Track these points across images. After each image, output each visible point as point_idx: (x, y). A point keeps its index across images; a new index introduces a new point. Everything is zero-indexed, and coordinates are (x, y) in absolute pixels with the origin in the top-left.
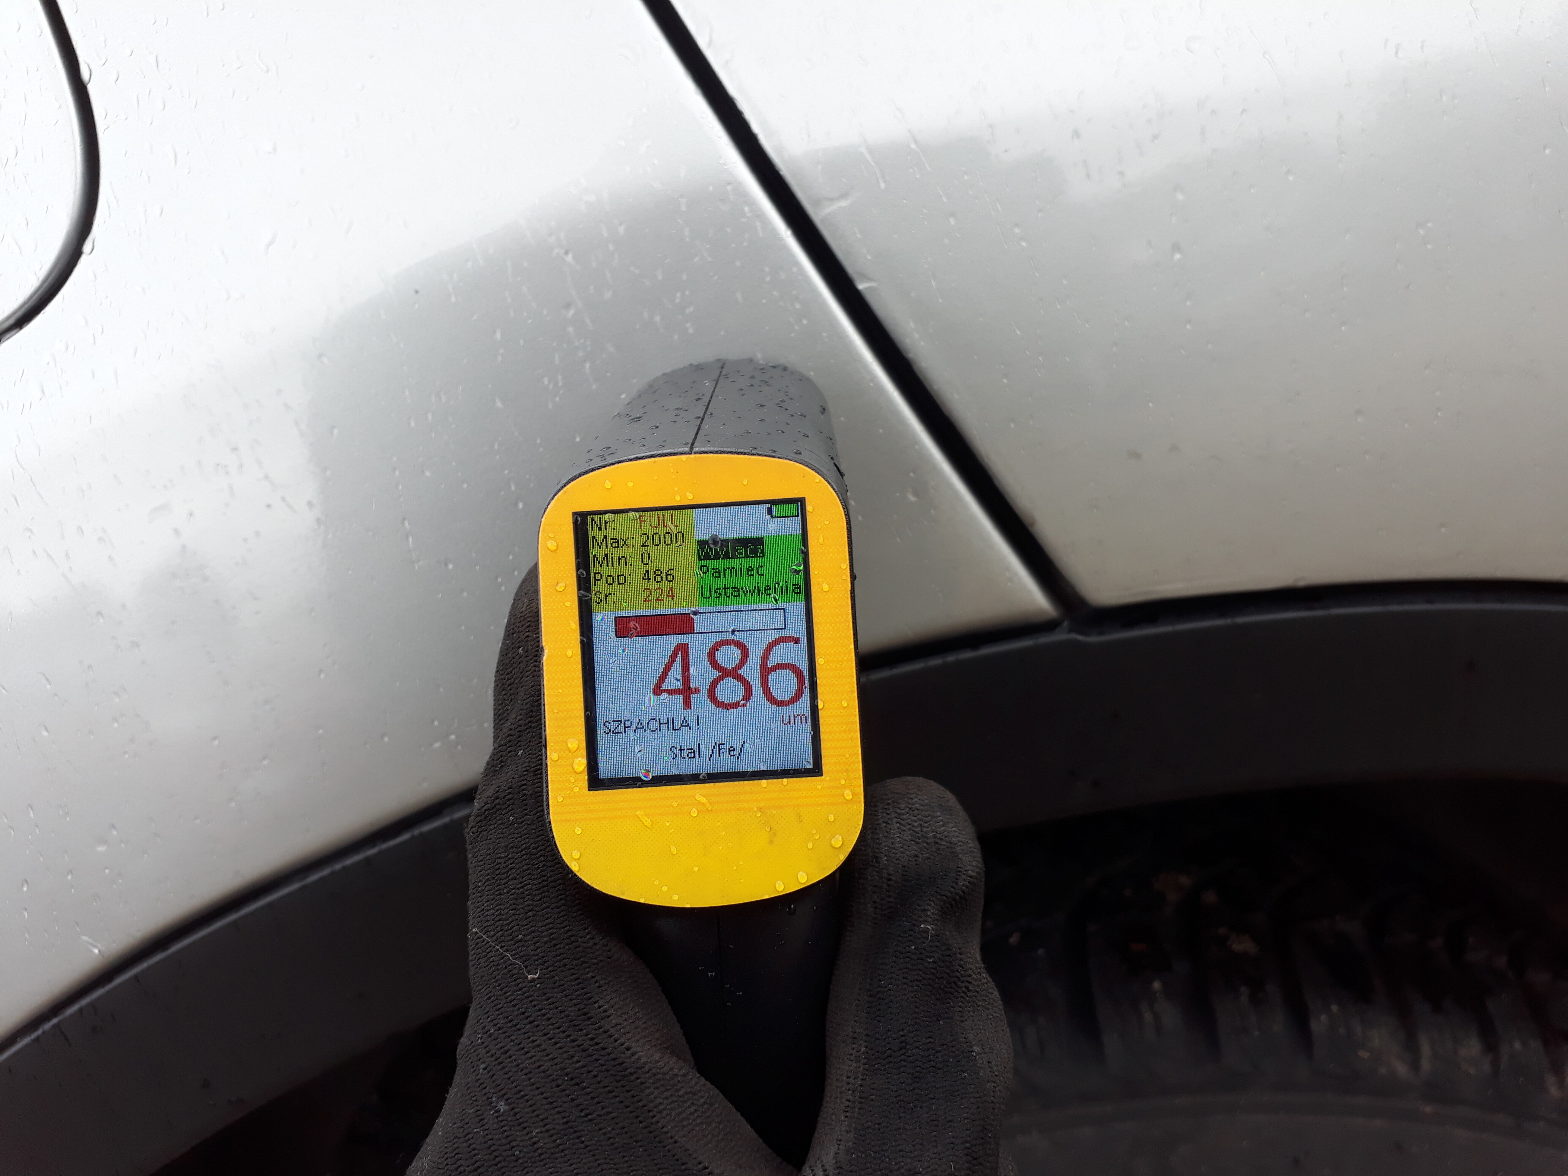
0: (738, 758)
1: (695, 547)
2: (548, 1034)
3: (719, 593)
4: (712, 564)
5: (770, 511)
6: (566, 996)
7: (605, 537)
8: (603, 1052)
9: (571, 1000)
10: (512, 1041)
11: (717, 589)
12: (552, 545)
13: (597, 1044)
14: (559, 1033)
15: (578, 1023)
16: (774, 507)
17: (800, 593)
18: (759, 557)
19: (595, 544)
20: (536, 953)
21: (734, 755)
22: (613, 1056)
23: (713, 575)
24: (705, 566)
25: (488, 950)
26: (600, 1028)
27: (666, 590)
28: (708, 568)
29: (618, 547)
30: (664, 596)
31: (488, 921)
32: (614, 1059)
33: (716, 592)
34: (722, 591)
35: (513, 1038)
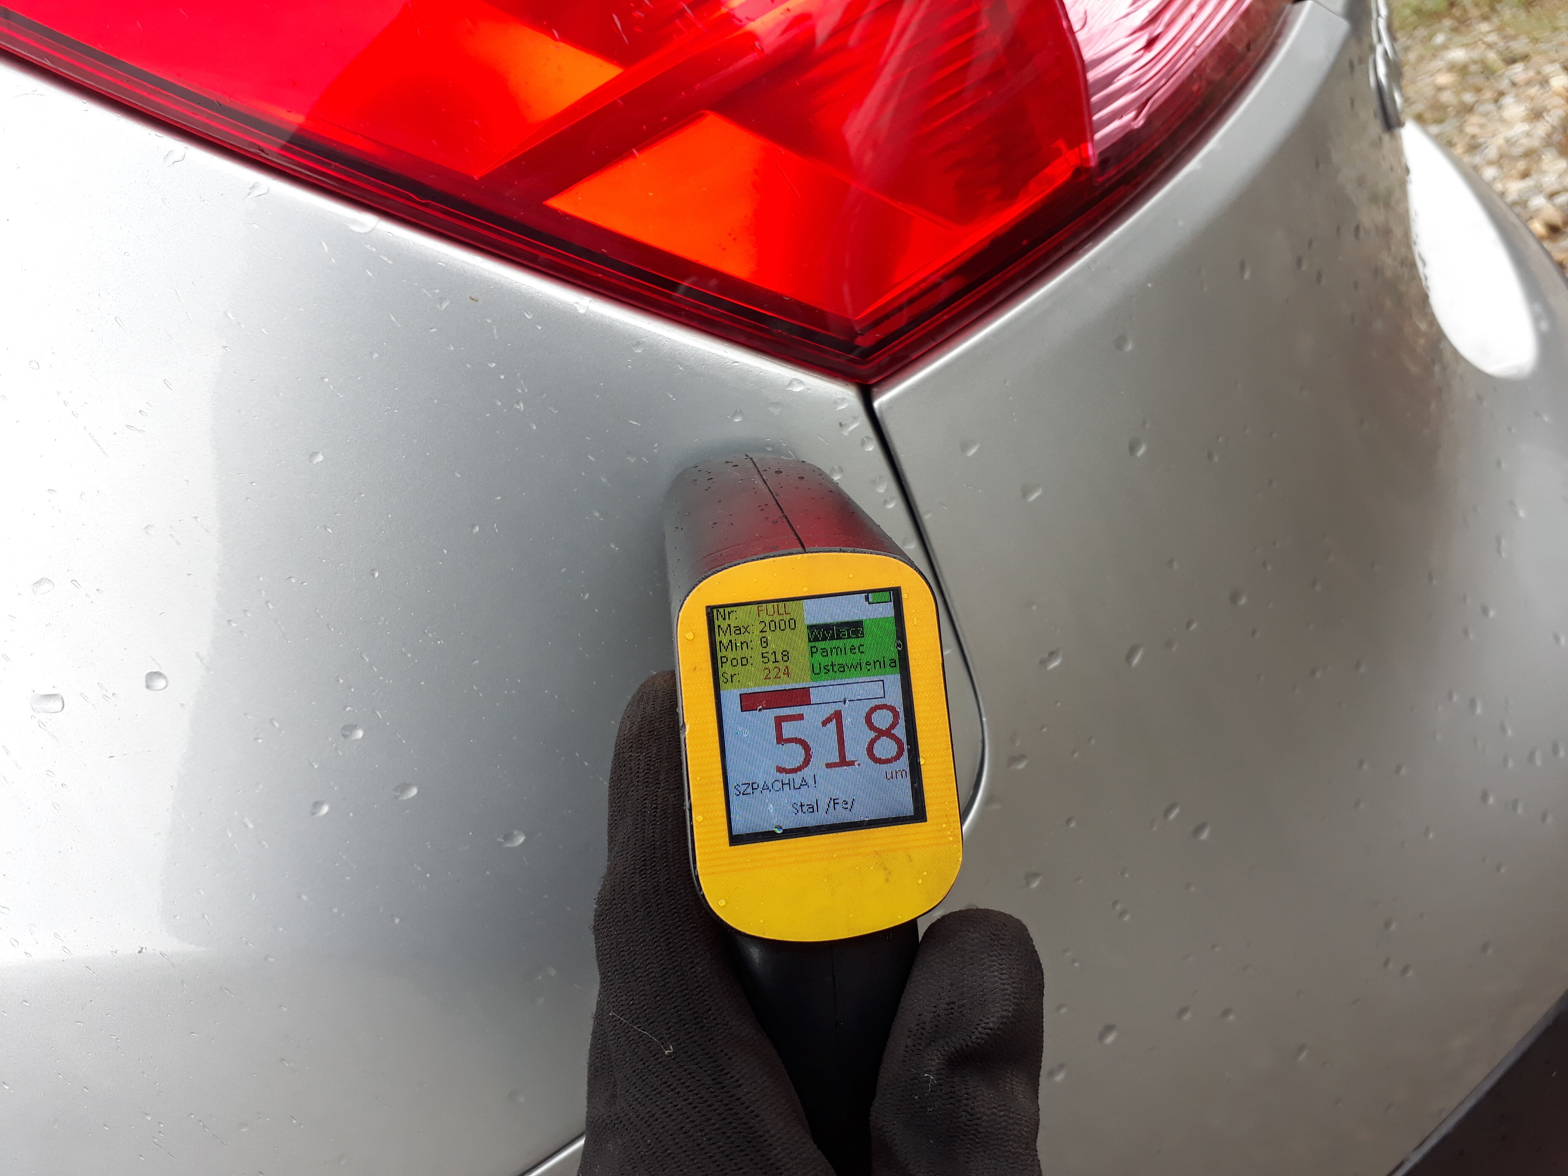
0: (850, 810)
1: (806, 631)
2: (688, 1099)
3: (828, 669)
4: (821, 645)
5: (867, 599)
6: (701, 1068)
7: (729, 625)
8: (736, 1117)
9: (706, 1071)
10: (658, 1106)
11: (826, 666)
12: (690, 636)
13: (731, 1109)
14: (697, 1099)
15: (713, 1091)
16: (870, 595)
17: (895, 666)
18: (860, 637)
19: (721, 632)
20: (669, 1031)
21: (847, 808)
22: (744, 1120)
23: (821, 654)
24: (815, 647)
25: (626, 1031)
26: (733, 1096)
27: (782, 668)
28: (817, 649)
29: (740, 633)
30: (781, 674)
31: (622, 1005)
32: (745, 1124)
33: (825, 668)
34: (830, 668)
35: (658, 1103)
